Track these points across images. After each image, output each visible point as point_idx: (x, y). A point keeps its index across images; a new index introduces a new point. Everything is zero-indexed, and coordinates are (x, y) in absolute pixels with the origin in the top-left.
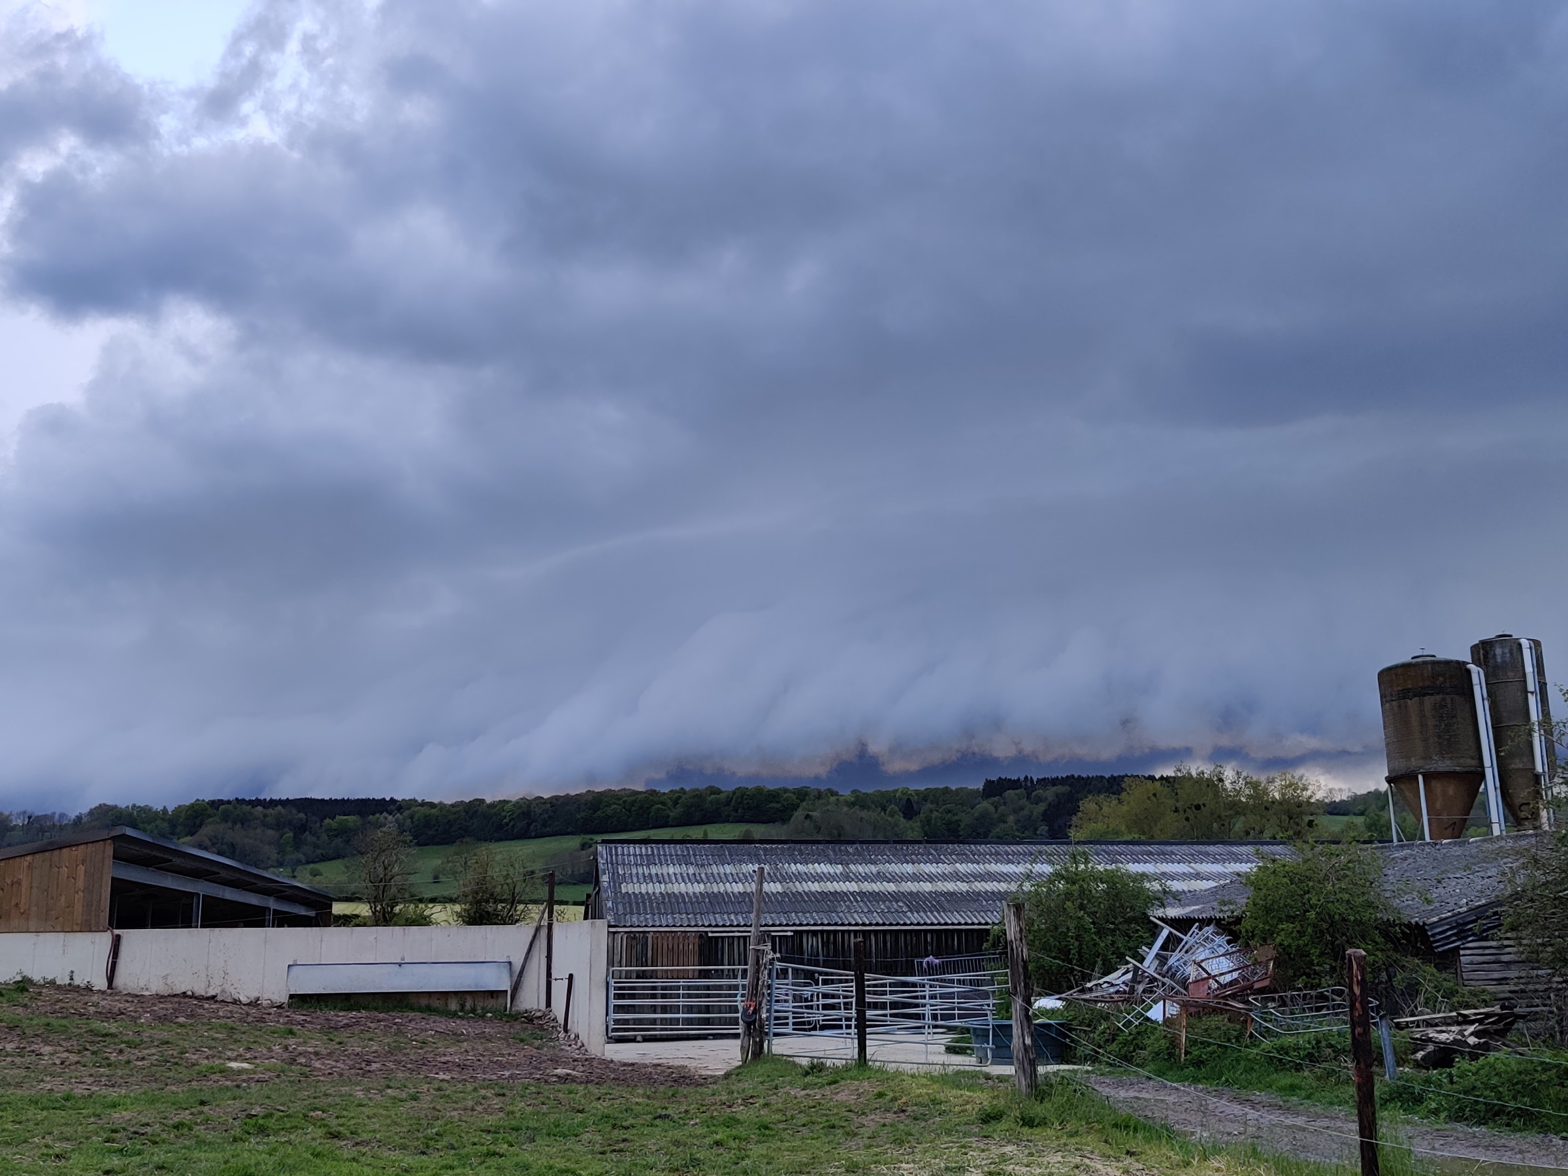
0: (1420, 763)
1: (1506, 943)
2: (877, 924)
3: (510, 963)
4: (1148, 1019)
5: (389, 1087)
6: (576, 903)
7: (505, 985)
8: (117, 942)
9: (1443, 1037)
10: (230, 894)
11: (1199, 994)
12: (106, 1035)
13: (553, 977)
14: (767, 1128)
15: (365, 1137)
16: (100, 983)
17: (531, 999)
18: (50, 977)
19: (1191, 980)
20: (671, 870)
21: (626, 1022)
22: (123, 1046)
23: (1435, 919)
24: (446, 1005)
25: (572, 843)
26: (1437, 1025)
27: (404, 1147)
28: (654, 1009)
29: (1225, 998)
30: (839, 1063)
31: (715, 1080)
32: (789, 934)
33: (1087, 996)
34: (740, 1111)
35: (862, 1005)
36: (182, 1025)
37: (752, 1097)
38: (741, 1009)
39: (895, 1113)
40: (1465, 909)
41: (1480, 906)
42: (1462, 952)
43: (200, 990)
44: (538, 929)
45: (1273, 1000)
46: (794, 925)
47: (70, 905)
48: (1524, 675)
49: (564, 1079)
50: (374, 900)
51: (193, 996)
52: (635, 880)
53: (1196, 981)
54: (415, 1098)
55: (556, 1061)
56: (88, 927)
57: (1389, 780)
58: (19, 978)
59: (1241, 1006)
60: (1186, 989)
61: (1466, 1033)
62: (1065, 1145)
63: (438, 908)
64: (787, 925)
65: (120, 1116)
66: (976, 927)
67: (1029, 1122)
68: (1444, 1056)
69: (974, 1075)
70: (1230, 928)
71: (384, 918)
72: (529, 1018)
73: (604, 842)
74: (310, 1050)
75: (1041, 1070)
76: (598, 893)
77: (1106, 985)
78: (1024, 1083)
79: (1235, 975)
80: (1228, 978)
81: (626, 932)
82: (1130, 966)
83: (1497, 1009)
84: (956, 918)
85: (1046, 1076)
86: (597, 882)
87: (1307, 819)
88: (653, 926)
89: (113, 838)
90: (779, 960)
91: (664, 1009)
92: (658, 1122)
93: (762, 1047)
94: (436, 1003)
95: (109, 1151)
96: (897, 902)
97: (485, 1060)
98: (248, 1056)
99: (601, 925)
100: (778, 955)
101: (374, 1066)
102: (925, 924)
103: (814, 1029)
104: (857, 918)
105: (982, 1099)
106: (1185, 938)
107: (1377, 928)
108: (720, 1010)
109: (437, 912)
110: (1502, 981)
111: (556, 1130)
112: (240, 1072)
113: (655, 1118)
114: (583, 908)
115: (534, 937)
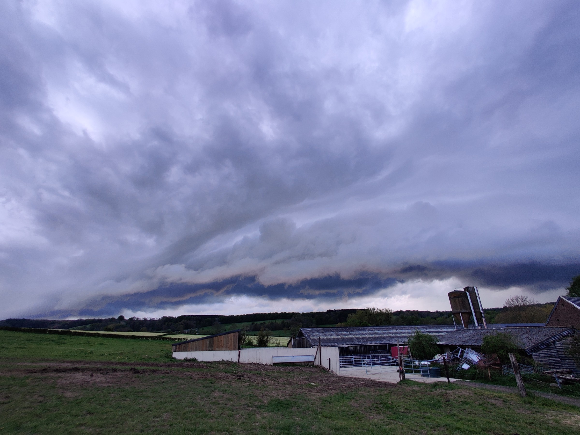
0: (460, 310)
2: (363, 344)
3: (313, 356)
7: (313, 360)
8: (240, 352)
13: (321, 357)
16: (237, 361)
17: (317, 363)
18: (227, 360)
24: (302, 364)
43: (255, 362)
44: (318, 349)
47: (231, 345)
48: (476, 293)
56: (234, 349)
58: (221, 360)
72: (315, 367)
94: (300, 364)
104: (358, 344)
115: (317, 350)
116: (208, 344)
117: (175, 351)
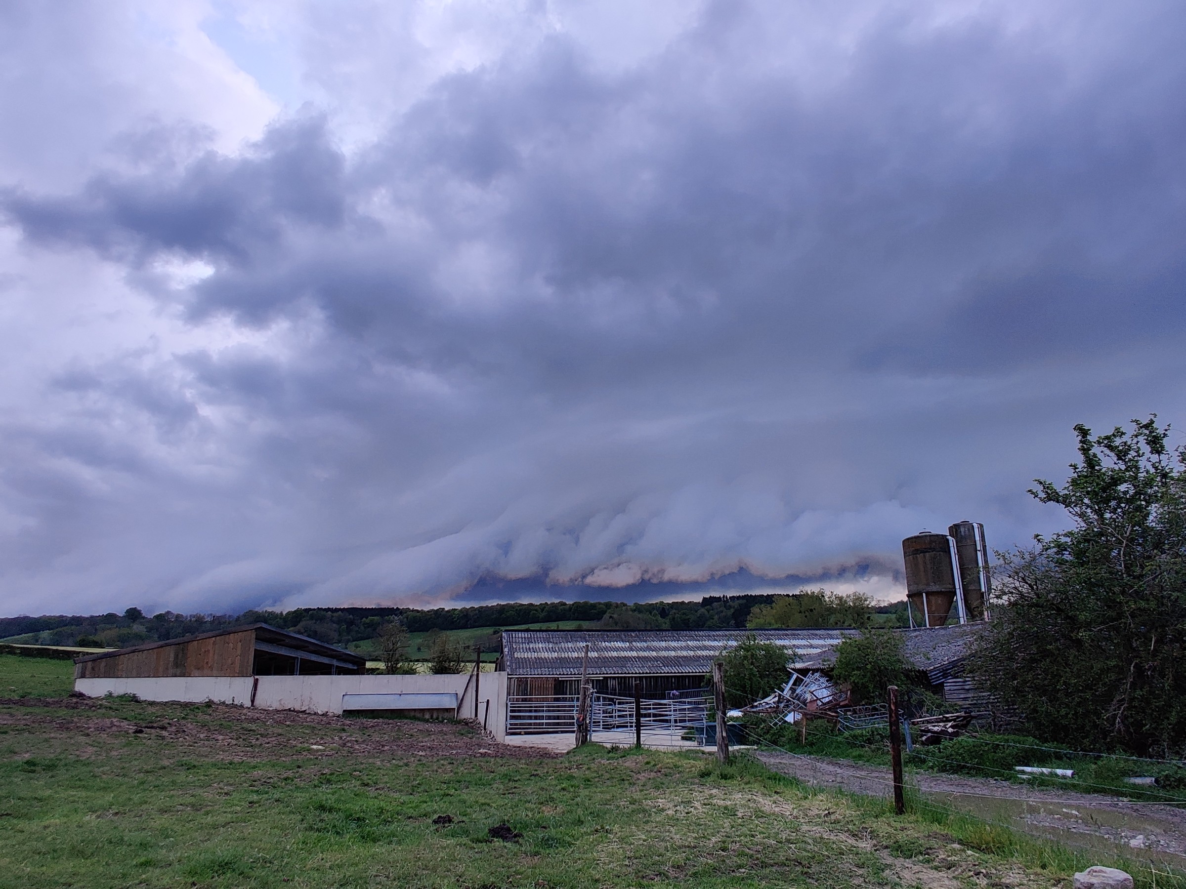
0: (924, 587)
1: (967, 679)
2: (647, 673)
3: (457, 694)
4: (786, 722)
5: (393, 759)
6: (490, 662)
7: (454, 705)
8: (256, 682)
9: (936, 729)
10: (314, 658)
11: (812, 708)
12: (251, 730)
13: (479, 701)
14: (589, 781)
15: (382, 785)
16: (248, 703)
17: (467, 713)
18: (222, 700)
19: (808, 701)
20: (540, 646)
21: (516, 724)
22: (259, 736)
23: (932, 668)
24: (424, 716)
25: (489, 630)
26: (933, 723)
27: (401, 791)
28: (530, 718)
29: (825, 710)
30: (626, 746)
31: (562, 755)
32: (601, 678)
33: (754, 710)
34: (575, 772)
35: (639, 715)
36: (288, 726)
37: (581, 764)
38: (576, 718)
39: (655, 772)
40: (946, 662)
41: (954, 661)
42: (945, 685)
43: (298, 708)
44: (471, 676)
45: (850, 711)
46: (604, 674)
47: (233, 662)
48: (975, 542)
49: (483, 755)
50: (387, 661)
51: (294, 711)
52: (522, 651)
53: (811, 702)
54: (407, 765)
55: (480, 746)
56: (242, 674)
57: (908, 596)
58: (207, 700)
59: (833, 714)
60: (806, 706)
61: (947, 726)
62: (743, 788)
63: (420, 664)
64: (600, 674)
65: (257, 773)
66: (697, 674)
67: (724, 777)
68: (936, 739)
69: (697, 752)
70: (827, 673)
71: (392, 670)
72: (466, 723)
73: (506, 631)
74: (354, 739)
75: (730, 748)
76: (502, 657)
77: (764, 704)
78: (722, 756)
79: (831, 698)
80: (827, 700)
81: (516, 678)
82: (777, 694)
83: (963, 714)
84: (687, 669)
85: (733, 752)
86: (502, 652)
87: (867, 616)
88: (531, 675)
89: (256, 629)
90: (596, 693)
91: (536, 718)
92: (533, 778)
93: (586, 738)
94: (418, 715)
95: (252, 791)
96: (657, 662)
97: (443, 745)
98: (322, 742)
99: (504, 674)
100: (595, 690)
101: (386, 748)
102: (671, 673)
103: (614, 727)
104: (636, 670)
105: (700, 765)
106: (805, 679)
107: (902, 673)
108: (564, 718)
109: (420, 667)
110: (965, 699)
111: (479, 782)
112: (318, 750)
113: (531, 776)
114: (495, 664)
115: (469, 680)
116: (172, 659)
117: (83, 676)
